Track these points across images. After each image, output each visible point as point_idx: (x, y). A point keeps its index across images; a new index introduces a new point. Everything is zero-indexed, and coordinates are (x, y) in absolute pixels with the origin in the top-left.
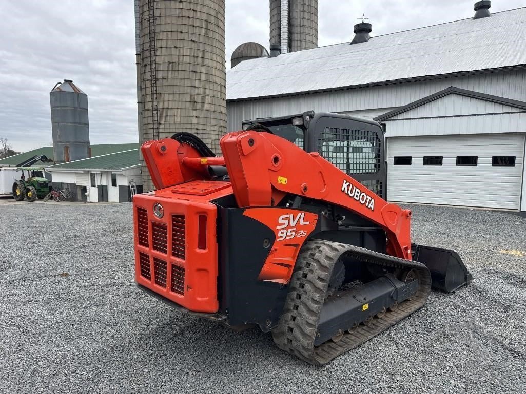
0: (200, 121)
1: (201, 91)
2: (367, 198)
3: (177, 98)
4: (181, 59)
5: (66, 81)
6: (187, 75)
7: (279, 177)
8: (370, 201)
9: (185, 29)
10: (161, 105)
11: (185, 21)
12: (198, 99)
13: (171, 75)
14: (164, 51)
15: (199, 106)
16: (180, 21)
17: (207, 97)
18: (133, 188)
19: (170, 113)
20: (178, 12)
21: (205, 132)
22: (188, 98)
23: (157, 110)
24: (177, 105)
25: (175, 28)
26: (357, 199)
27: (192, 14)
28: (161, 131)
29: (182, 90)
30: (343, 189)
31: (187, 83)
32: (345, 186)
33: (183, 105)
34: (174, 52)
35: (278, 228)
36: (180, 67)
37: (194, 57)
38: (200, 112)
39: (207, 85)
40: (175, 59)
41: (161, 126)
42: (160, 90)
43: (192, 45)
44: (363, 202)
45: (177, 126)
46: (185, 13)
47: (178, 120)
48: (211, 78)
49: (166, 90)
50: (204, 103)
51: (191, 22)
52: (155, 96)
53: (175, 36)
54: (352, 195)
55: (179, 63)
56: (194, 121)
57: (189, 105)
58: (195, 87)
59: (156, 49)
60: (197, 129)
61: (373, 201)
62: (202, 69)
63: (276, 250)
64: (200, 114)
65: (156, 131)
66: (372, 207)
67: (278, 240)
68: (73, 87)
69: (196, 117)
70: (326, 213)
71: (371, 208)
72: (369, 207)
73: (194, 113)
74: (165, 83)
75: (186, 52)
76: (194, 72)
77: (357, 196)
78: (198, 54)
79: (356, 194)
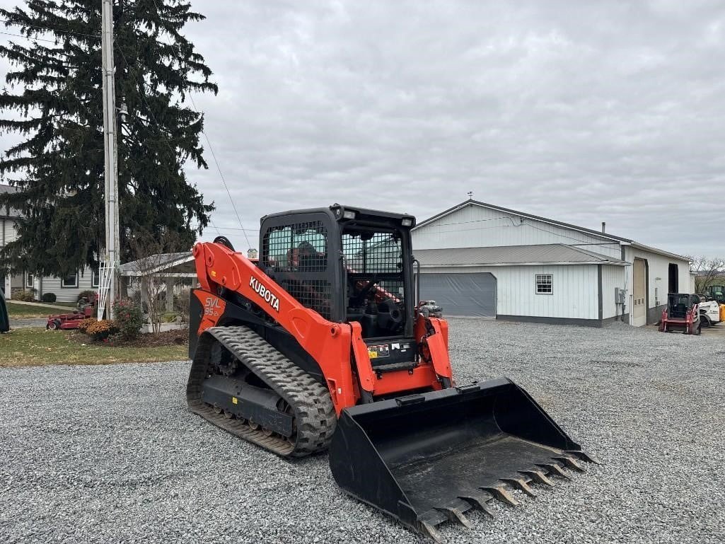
2: (271, 297)
7: (212, 271)
8: (275, 300)
26: (263, 296)
30: (250, 284)
32: (252, 281)
35: (206, 305)
44: (268, 300)
54: (258, 291)
61: (277, 301)
63: (204, 320)
66: (277, 307)
67: (205, 314)
71: (275, 308)
72: (274, 306)
77: (262, 293)
79: (261, 290)
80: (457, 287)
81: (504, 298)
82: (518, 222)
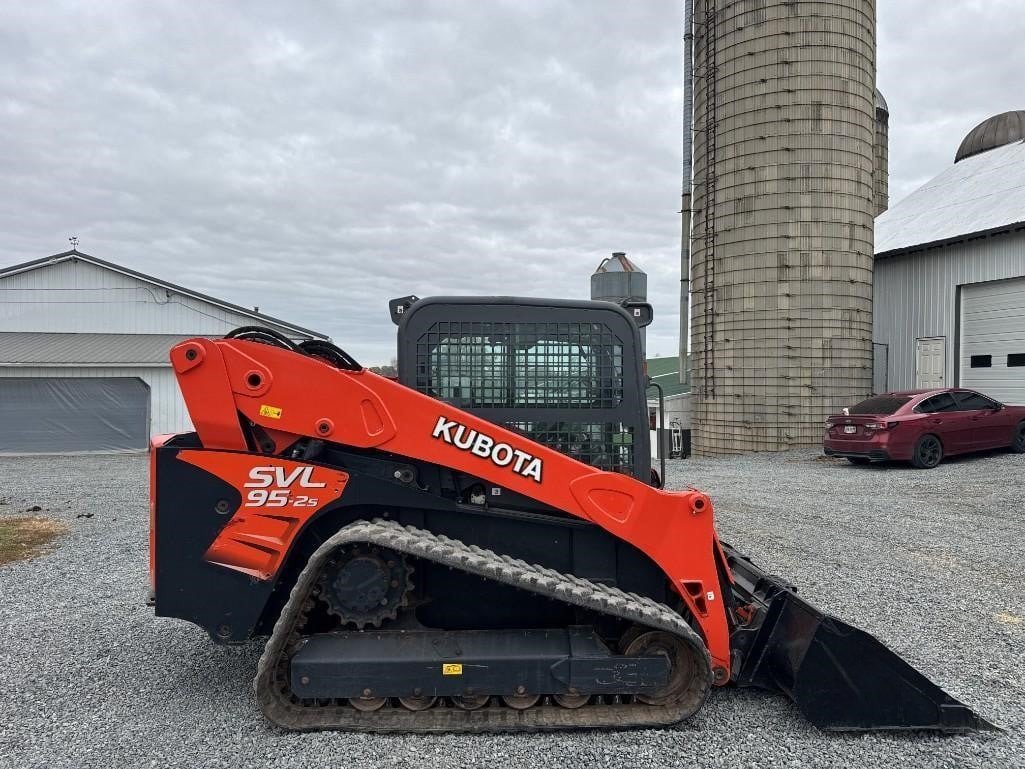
0: (797, 302)
1: (803, 244)
2: (515, 456)
3: (751, 262)
4: (762, 188)
5: (615, 255)
6: (770, 217)
7: (263, 408)
8: (527, 461)
9: (770, 130)
10: (720, 281)
11: (771, 115)
12: (794, 259)
13: (740, 221)
14: (730, 180)
15: (796, 273)
16: (760, 118)
17: (815, 254)
18: (676, 434)
19: (736, 293)
20: (758, 103)
21: (805, 324)
22: (773, 261)
23: (713, 290)
24: (750, 276)
25: (751, 133)
26: (484, 455)
27: (785, 99)
28: (719, 327)
29: (760, 247)
30: (436, 434)
31: (772, 231)
32: (442, 428)
33: (761, 276)
34: (748, 177)
35: (247, 485)
36: (759, 204)
37: (788, 179)
38: (798, 285)
39: (814, 230)
40: (749, 190)
41: (718, 320)
42: (719, 253)
43: (785, 158)
44: (503, 463)
45: (747, 316)
46: (770, 101)
47: (749, 304)
48: (825, 215)
49: (730, 251)
50: (806, 266)
51: (784, 114)
52: (710, 265)
53: (751, 148)
54: (464, 446)
55: (757, 196)
56: (784, 303)
57: (773, 274)
58: (788, 237)
59: (715, 180)
60: (789, 319)
61: (535, 461)
62: (806, 200)
63: (242, 520)
64: (796, 288)
65: (709, 329)
66: (536, 474)
67: (248, 505)
68: (624, 262)
69: (788, 295)
70: (407, 475)
71: (531, 476)
72: (525, 473)
73: (785, 288)
74: (730, 237)
75: (770, 173)
76: (787, 208)
77: (482, 449)
78: (796, 172)
79: (479, 445)
80: (71, 401)
81: (164, 417)
82: (162, 297)
